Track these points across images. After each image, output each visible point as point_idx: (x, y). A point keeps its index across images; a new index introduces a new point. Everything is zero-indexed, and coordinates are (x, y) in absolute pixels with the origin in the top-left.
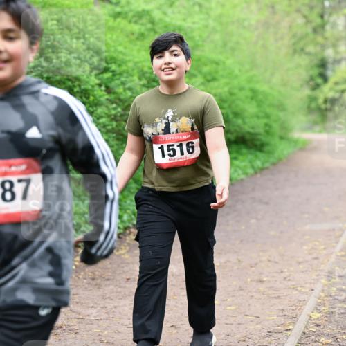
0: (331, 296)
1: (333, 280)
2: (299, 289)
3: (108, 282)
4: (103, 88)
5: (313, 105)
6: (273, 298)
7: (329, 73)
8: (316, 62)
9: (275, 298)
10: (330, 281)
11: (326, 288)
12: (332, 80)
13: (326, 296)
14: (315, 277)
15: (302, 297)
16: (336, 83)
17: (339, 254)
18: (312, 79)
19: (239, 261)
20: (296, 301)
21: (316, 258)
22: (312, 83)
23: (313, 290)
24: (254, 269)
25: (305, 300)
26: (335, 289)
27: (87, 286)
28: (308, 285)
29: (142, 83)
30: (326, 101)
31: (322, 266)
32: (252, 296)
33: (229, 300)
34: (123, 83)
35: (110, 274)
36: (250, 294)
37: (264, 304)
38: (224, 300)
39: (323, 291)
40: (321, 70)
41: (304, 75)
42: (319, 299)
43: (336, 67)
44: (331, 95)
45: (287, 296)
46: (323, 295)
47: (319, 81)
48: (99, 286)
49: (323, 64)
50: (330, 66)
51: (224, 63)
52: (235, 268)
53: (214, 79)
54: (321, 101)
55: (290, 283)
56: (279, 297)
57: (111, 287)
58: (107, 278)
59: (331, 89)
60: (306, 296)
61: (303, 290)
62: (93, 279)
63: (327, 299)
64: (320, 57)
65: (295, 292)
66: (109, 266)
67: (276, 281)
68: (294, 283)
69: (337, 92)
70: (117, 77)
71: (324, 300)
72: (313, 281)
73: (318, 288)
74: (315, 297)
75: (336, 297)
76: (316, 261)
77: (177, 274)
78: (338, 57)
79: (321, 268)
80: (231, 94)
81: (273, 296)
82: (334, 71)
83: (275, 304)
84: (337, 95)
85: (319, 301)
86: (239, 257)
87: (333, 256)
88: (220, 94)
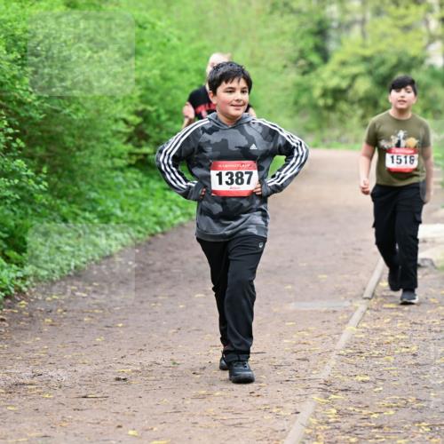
0: (328, 423)
1: (333, 396)
2: (275, 410)
5: (304, 100)
6: (230, 426)
7: (332, 46)
8: (311, 26)
9: (234, 425)
10: (326, 397)
11: (320, 410)
12: (336, 58)
13: (321, 424)
14: (302, 392)
15: (280, 425)
16: (343, 64)
17: (342, 352)
18: (302, 55)
19: (174, 363)
20: (270, 431)
21: (304, 360)
22: (302, 62)
23: (298, 413)
24: (198, 376)
25: (284, 430)
26: (334, 411)
28: (289, 405)
29: (12, 57)
30: (325, 94)
31: (314, 372)
32: (196, 423)
33: (155, 429)
36: (192, 420)
37: (214, 436)
38: (147, 430)
39: (315, 414)
40: (318, 40)
41: (290, 48)
42: (308, 428)
43: (344, 36)
44: (334, 82)
45: (253, 422)
46: (314, 421)
47: (315, 58)
49: (321, 31)
50: (332, 33)
51: (154, 26)
52: (168, 374)
54: (317, 92)
55: (259, 401)
56: (241, 424)
59: (334, 73)
60: (286, 423)
61: (282, 413)
63: (322, 427)
64: (317, 18)
65: (268, 417)
67: (236, 397)
68: (266, 402)
69: (343, 77)
71: (316, 430)
72: (298, 398)
73: (307, 408)
74: (302, 425)
75: (337, 425)
76: (304, 365)
77: (68, 384)
78: (348, 18)
79: (312, 377)
80: (165, 78)
81: (231, 423)
82: (339, 42)
83: (234, 436)
84: (344, 84)
85: (308, 431)
86: (174, 357)
87: (333, 355)
88: (146, 79)
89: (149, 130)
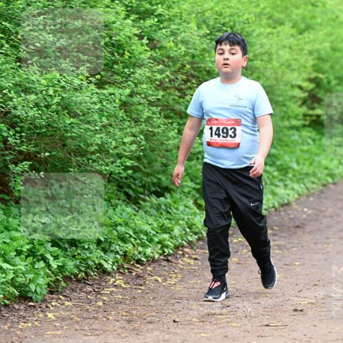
3: (151, 326)
4: (145, 41)
27: (120, 331)
29: (202, 32)
34: (173, 34)
35: (153, 314)
48: (137, 332)
51: (324, 4)
53: (308, 28)
57: (156, 333)
58: (149, 319)
62: (129, 321)
66: (152, 303)
70: (165, 24)
77: (252, 314)
80: (334, 49)
88: (318, 51)
89: (321, 94)
